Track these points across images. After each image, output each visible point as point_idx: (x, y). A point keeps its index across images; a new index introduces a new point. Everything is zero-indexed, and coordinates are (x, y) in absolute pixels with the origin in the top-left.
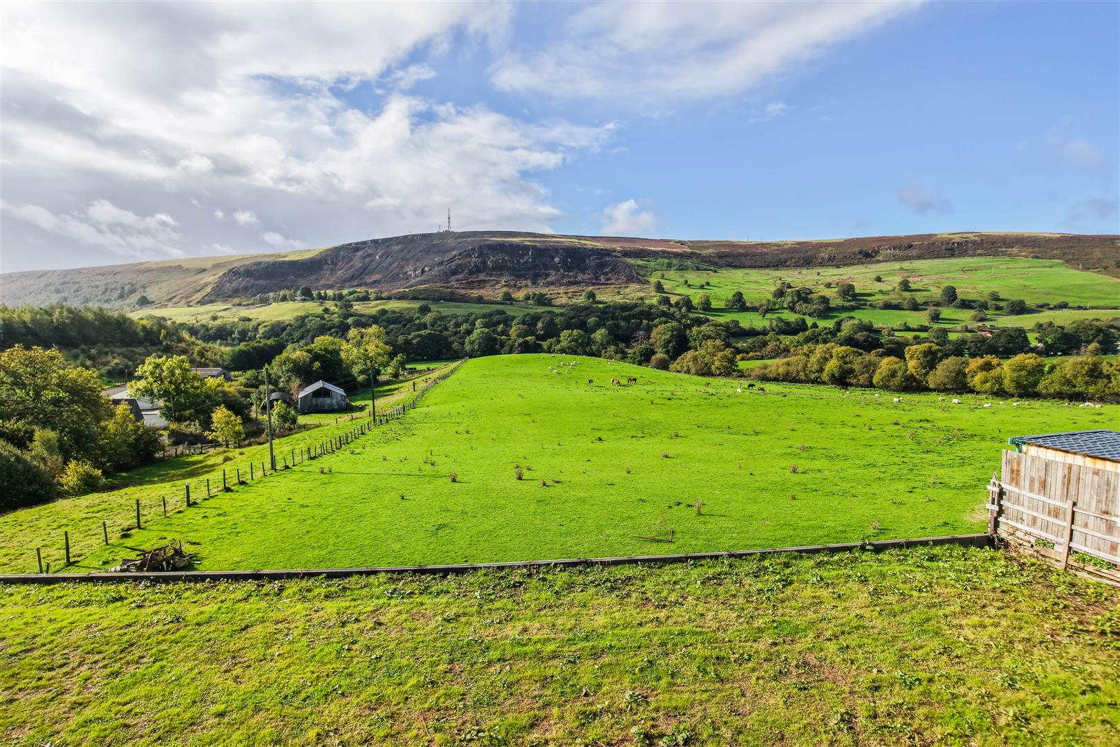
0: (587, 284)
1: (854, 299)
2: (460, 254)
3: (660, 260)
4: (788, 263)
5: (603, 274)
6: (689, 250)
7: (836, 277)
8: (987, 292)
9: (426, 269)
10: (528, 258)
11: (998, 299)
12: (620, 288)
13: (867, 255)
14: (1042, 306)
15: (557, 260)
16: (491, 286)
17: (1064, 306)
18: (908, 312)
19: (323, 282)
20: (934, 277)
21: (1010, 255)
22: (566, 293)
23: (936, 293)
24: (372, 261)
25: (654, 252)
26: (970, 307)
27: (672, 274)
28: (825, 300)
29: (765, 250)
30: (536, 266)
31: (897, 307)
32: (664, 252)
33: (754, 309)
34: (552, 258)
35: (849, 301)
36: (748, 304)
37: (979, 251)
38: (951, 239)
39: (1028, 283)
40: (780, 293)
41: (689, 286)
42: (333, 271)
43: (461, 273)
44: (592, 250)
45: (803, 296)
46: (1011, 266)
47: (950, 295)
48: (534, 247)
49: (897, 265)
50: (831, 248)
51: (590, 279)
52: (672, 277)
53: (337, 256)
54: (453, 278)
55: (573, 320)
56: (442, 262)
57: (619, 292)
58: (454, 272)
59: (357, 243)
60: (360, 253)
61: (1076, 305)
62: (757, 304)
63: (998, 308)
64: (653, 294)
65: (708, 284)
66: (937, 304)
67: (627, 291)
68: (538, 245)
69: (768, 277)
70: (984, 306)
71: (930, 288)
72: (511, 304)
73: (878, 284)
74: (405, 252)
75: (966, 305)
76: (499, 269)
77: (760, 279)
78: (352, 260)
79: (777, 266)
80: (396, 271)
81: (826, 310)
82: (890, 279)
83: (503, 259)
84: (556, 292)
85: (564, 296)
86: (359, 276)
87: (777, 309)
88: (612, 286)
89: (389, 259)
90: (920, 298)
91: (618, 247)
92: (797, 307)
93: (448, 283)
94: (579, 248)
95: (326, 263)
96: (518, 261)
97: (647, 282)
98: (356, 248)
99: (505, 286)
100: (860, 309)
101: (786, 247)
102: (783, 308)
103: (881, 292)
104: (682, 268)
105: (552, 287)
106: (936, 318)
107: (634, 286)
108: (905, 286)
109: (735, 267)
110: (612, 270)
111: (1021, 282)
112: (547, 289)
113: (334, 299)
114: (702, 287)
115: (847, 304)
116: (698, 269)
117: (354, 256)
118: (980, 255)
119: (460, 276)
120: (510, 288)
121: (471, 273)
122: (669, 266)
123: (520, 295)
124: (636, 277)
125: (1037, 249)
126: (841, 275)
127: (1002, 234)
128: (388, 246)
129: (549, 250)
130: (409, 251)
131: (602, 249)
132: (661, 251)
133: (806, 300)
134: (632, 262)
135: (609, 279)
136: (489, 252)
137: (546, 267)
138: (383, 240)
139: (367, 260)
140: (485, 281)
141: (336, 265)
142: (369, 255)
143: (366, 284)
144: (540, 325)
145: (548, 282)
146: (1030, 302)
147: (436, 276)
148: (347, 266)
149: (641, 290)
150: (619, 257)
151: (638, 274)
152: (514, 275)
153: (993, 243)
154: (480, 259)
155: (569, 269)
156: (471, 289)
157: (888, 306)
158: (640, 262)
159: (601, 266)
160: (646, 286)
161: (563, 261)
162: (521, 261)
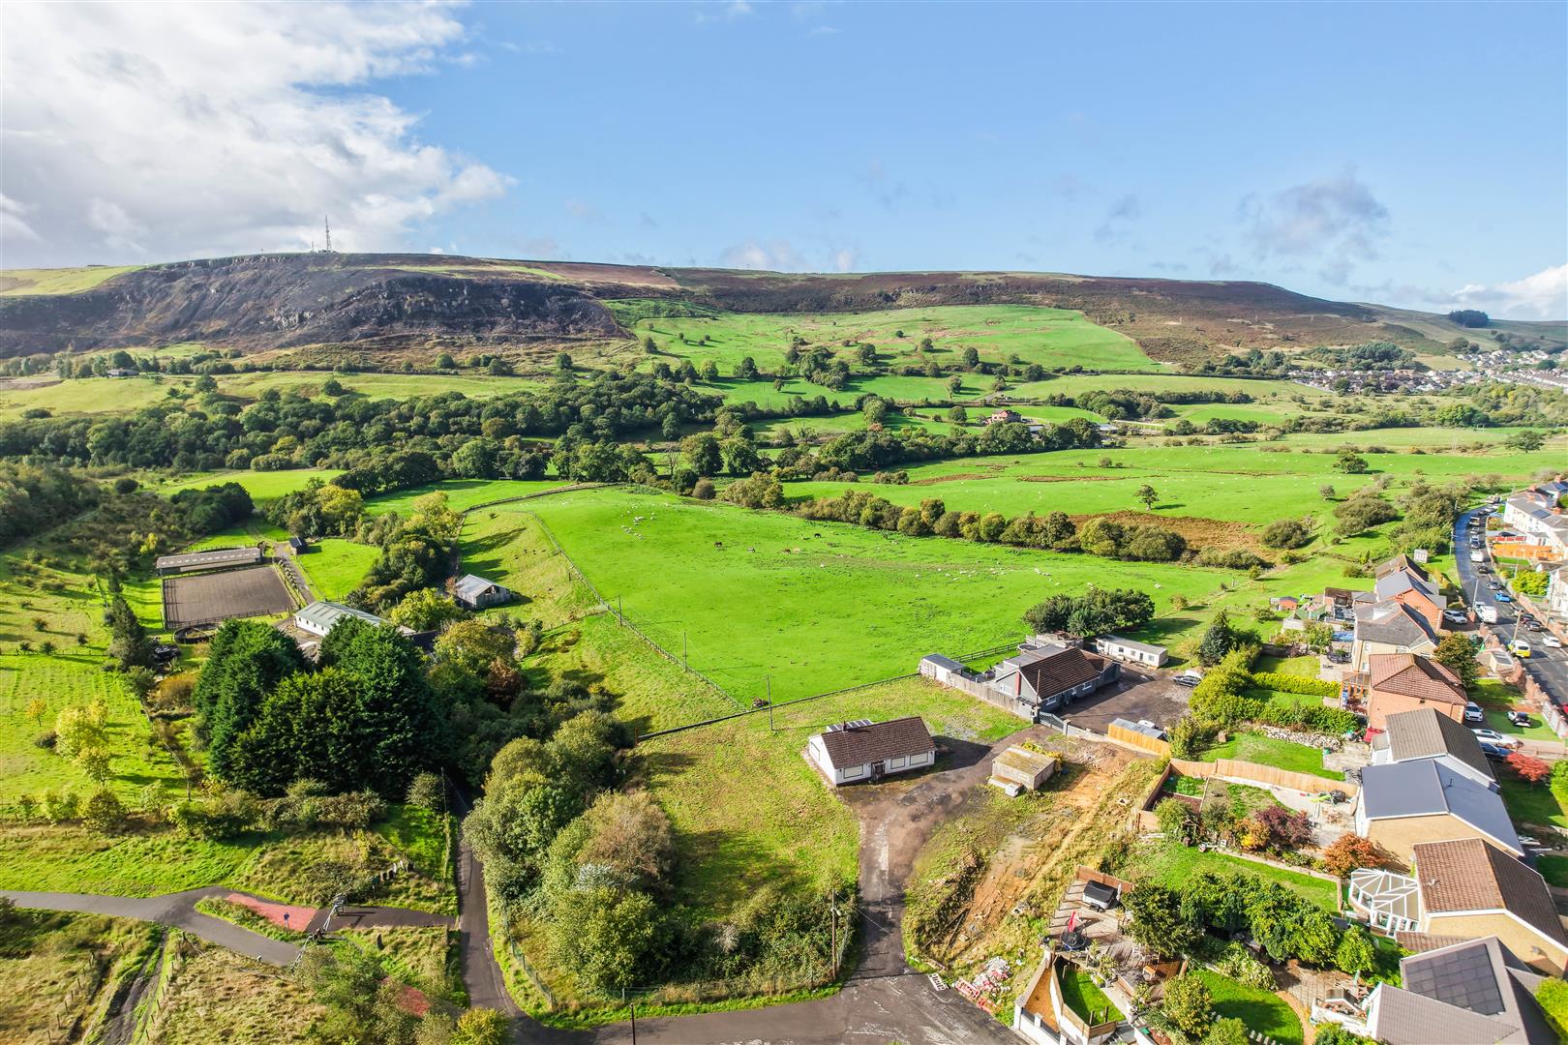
0: (556, 340)
1: (876, 362)
2: (359, 293)
3: (645, 302)
4: (799, 307)
5: (572, 322)
6: (678, 287)
7: (855, 328)
8: (1008, 354)
9: (307, 314)
10: (464, 298)
11: (1018, 362)
12: (600, 345)
13: (888, 298)
14: (1058, 371)
15: (505, 302)
16: (419, 344)
17: (1078, 370)
18: (930, 379)
19: (123, 331)
20: (958, 331)
21: (1034, 303)
22: (528, 354)
23: (958, 355)
24: (204, 297)
25: (634, 289)
26: (990, 373)
27: (661, 323)
28: (844, 367)
29: (771, 287)
30: (476, 311)
31: (919, 373)
32: (648, 290)
33: (769, 378)
34: (499, 299)
35: (869, 365)
36: (759, 371)
37: (1004, 297)
38: (976, 281)
39: (1048, 342)
40: (794, 357)
41: (686, 342)
42: (138, 314)
43: (365, 322)
44: (551, 287)
45: (821, 360)
46: (1033, 317)
47: (973, 357)
48: (469, 282)
49: (919, 313)
50: (846, 288)
51: (555, 330)
52: (663, 328)
53: (139, 288)
54: (355, 330)
55: (561, 409)
56: (332, 305)
57: (600, 353)
58: (356, 322)
59: (171, 266)
60: (179, 284)
61: (1089, 369)
62: (770, 370)
63: (1018, 373)
64: (644, 355)
65: (708, 338)
66: (959, 369)
67: (609, 350)
68: (474, 278)
69: (777, 327)
70: (1004, 372)
71: (953, 348)
72: (456, 374)
73: (900, 340)
74: (260, 283)
75: (987, 369)
76: (423, 315)
77: (767, 329)
78: (168, 294)
79: (785, 310)
80: (252, 314)
81: (847, 380)
82: (912, 333)
83: (426, 301)
84: (514, 352)
85: (525, 358)
86: (187, 322)
87: (791, 378)
88: (589, 343)
89: (235, 295)
90: (942, 360)
91: (585, 280)
92: (815, 376)
93: (348, 339)
94: (534, 285)
95: (122, 299)
96: (449, 305)
97: (632, 336)
98: (173, 273)
99: (439, 344)
100: (880, 376)
101: (796, 284)
102: (799, 376)
103: (903, 353)
104: (673, 315)
105: (506, 345)
106: (957, 388)
107: (616, 343)
108: (928, 347)
109: (738, 311)
110: (584, 316)
111: (1042, 340)
112: (500, 349)
113: (174, 371)
114: (702, 344)
115: (869, 370)
116: (693, 316)
117: (170, 287)
118: (1005, 302)
119: (366, 327)
120: (447, 347)
121: (381, 323)
122: (657, 311)
123: (464, 357)
124: (617, 329)
125: (1060, 297)
126: (860, 325)
127: (1027, 276)
128: (228, 272)
129: (491, 287)
130: (268, 283)
131: (565, 286)
132: (644, 288)
133: (824, 368)
134: (609, 305)
135: (580, 331)
136: (404, 290)
137: (491, 312)
138: (215, 261)
139: (195, 295)
140: (408, 338)
141: (140, 302)
142: (197, 287)
143: (203, 336)
144: (519, 416)
145: (499, 338)
146: (1048, 366)
147: (327, 328)
148: (161, 305)
149: (626, 349)
150: (590, 298)
151: (619, 323)
152: (444, 324)
153: (1018, 287)
154: (393, 302)
155: (523, 315)
156: (390, 350)
157: (910, 373)
158: (619, 306)
159: (568, 310)
160: (632, 342)
161: (515, 304)
162: (454, 303)
